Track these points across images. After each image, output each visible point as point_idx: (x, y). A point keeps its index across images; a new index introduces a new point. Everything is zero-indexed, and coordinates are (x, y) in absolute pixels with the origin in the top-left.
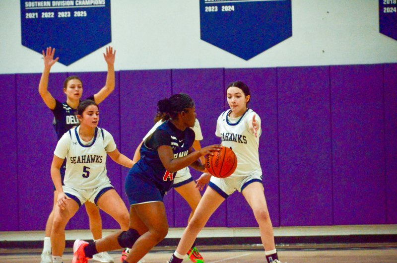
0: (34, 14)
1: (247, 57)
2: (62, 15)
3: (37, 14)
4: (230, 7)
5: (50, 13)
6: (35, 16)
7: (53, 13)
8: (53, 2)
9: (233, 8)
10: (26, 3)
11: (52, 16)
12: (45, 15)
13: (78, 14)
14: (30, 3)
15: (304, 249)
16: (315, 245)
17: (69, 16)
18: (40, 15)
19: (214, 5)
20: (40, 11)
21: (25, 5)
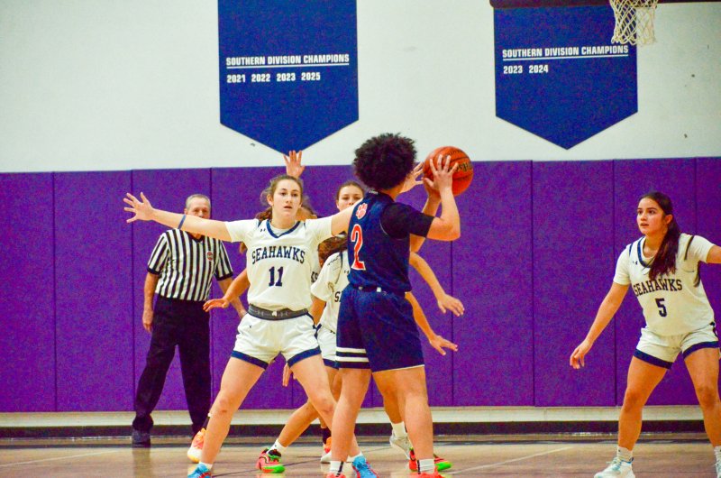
0: (239, 76)
1: (567, 143)
2: (282, 77)
3: (244, 76)
4: (541, 66)
5: (263, 75)
6: (242, 79)
7: (268, 76)
8: (269, 58)
9: (546, 68)
10: (228, 59)
11: (268, 80)
12: (257, 78)
13: (307, 76)
14: (233, 59)
15: (652, 440)
16: (670, 435)
17: (294, 79)
18: (249, 78)
19: (517, 63)
20: (249, 72)
21: (226, 62)
